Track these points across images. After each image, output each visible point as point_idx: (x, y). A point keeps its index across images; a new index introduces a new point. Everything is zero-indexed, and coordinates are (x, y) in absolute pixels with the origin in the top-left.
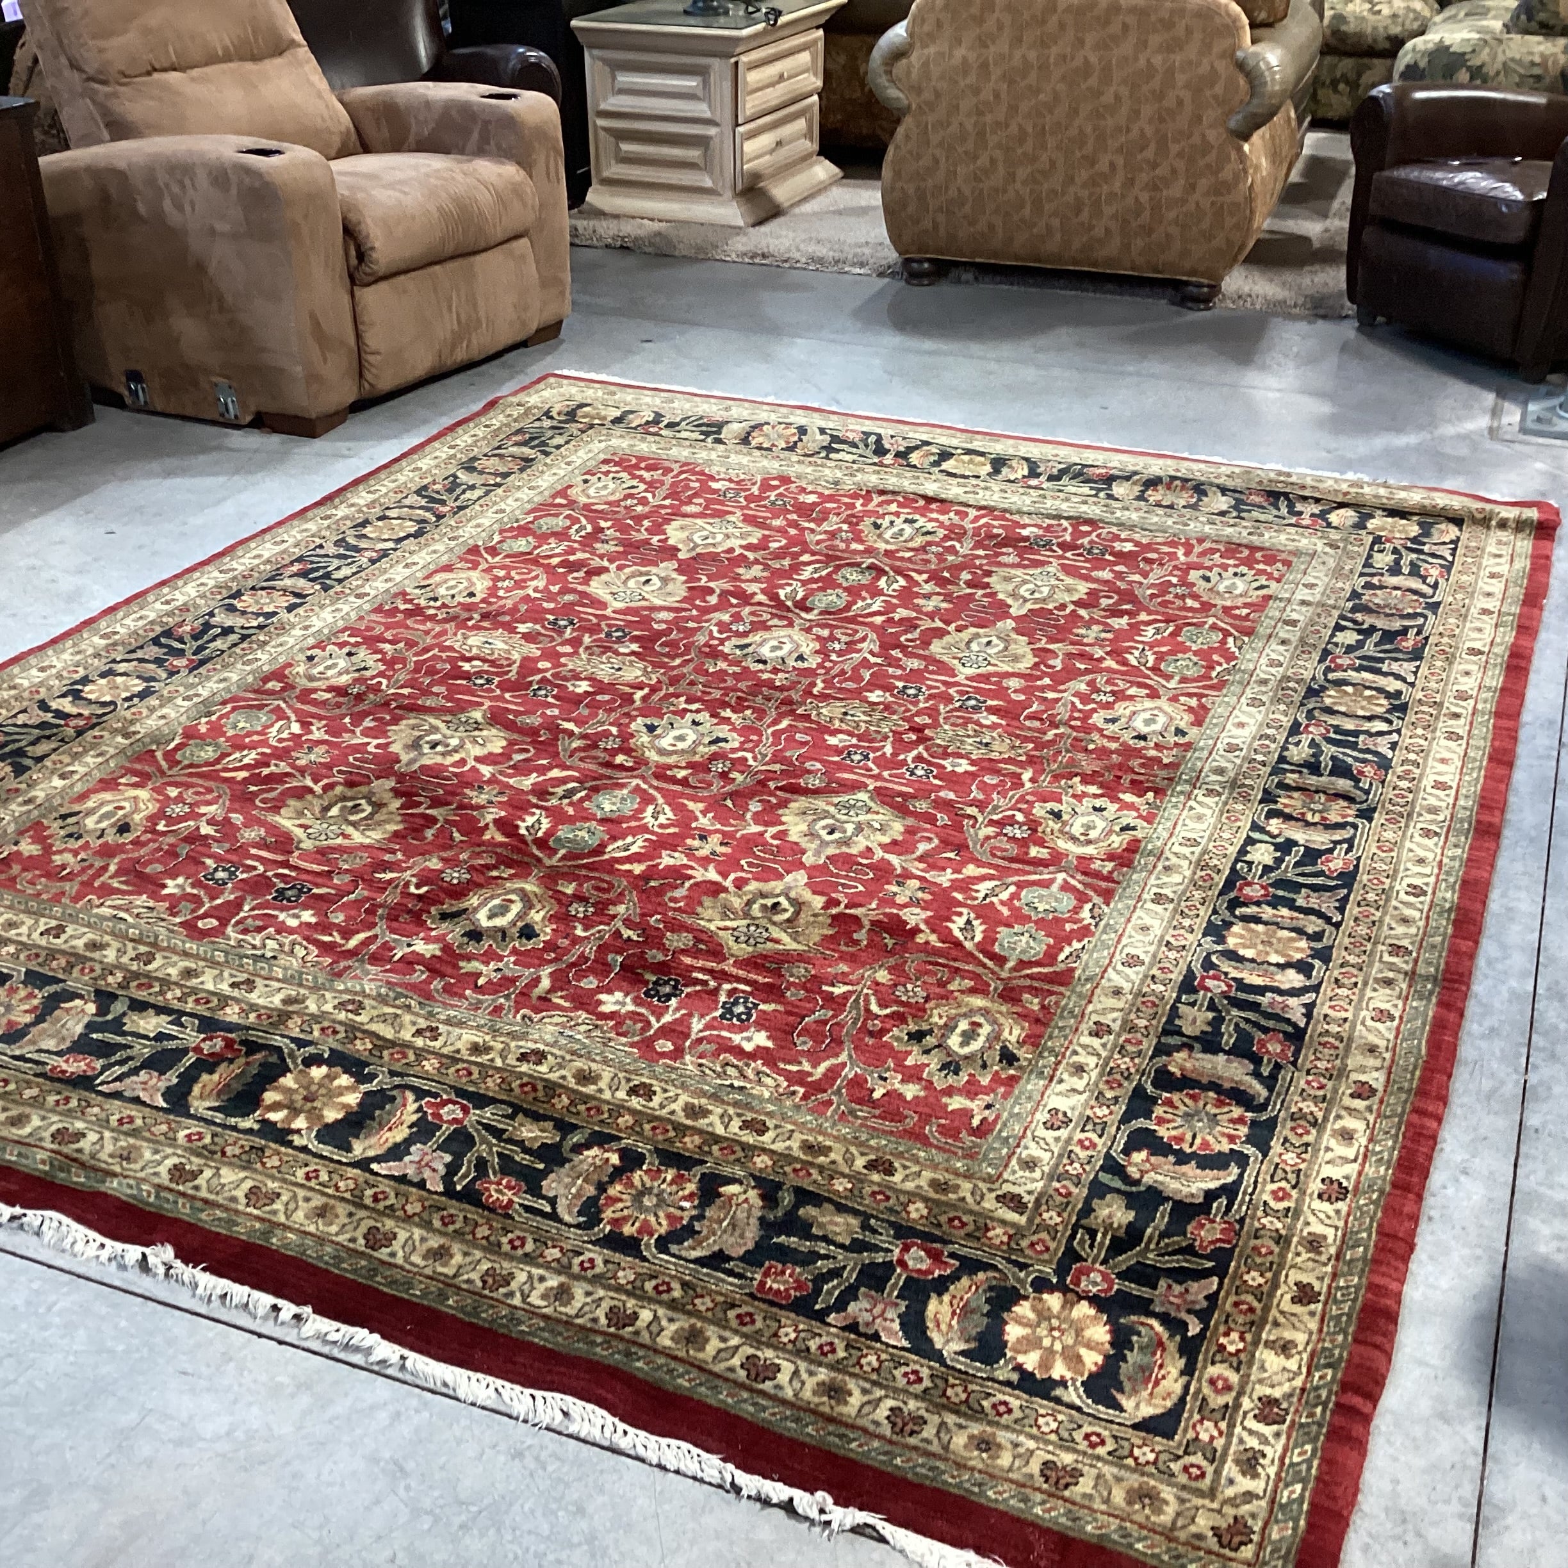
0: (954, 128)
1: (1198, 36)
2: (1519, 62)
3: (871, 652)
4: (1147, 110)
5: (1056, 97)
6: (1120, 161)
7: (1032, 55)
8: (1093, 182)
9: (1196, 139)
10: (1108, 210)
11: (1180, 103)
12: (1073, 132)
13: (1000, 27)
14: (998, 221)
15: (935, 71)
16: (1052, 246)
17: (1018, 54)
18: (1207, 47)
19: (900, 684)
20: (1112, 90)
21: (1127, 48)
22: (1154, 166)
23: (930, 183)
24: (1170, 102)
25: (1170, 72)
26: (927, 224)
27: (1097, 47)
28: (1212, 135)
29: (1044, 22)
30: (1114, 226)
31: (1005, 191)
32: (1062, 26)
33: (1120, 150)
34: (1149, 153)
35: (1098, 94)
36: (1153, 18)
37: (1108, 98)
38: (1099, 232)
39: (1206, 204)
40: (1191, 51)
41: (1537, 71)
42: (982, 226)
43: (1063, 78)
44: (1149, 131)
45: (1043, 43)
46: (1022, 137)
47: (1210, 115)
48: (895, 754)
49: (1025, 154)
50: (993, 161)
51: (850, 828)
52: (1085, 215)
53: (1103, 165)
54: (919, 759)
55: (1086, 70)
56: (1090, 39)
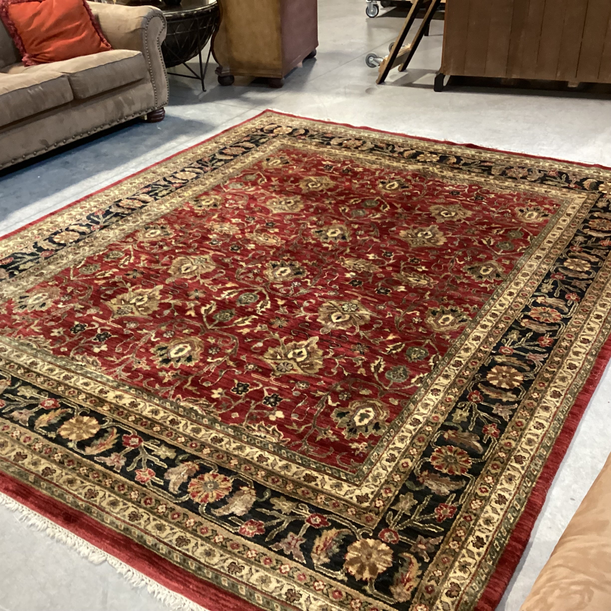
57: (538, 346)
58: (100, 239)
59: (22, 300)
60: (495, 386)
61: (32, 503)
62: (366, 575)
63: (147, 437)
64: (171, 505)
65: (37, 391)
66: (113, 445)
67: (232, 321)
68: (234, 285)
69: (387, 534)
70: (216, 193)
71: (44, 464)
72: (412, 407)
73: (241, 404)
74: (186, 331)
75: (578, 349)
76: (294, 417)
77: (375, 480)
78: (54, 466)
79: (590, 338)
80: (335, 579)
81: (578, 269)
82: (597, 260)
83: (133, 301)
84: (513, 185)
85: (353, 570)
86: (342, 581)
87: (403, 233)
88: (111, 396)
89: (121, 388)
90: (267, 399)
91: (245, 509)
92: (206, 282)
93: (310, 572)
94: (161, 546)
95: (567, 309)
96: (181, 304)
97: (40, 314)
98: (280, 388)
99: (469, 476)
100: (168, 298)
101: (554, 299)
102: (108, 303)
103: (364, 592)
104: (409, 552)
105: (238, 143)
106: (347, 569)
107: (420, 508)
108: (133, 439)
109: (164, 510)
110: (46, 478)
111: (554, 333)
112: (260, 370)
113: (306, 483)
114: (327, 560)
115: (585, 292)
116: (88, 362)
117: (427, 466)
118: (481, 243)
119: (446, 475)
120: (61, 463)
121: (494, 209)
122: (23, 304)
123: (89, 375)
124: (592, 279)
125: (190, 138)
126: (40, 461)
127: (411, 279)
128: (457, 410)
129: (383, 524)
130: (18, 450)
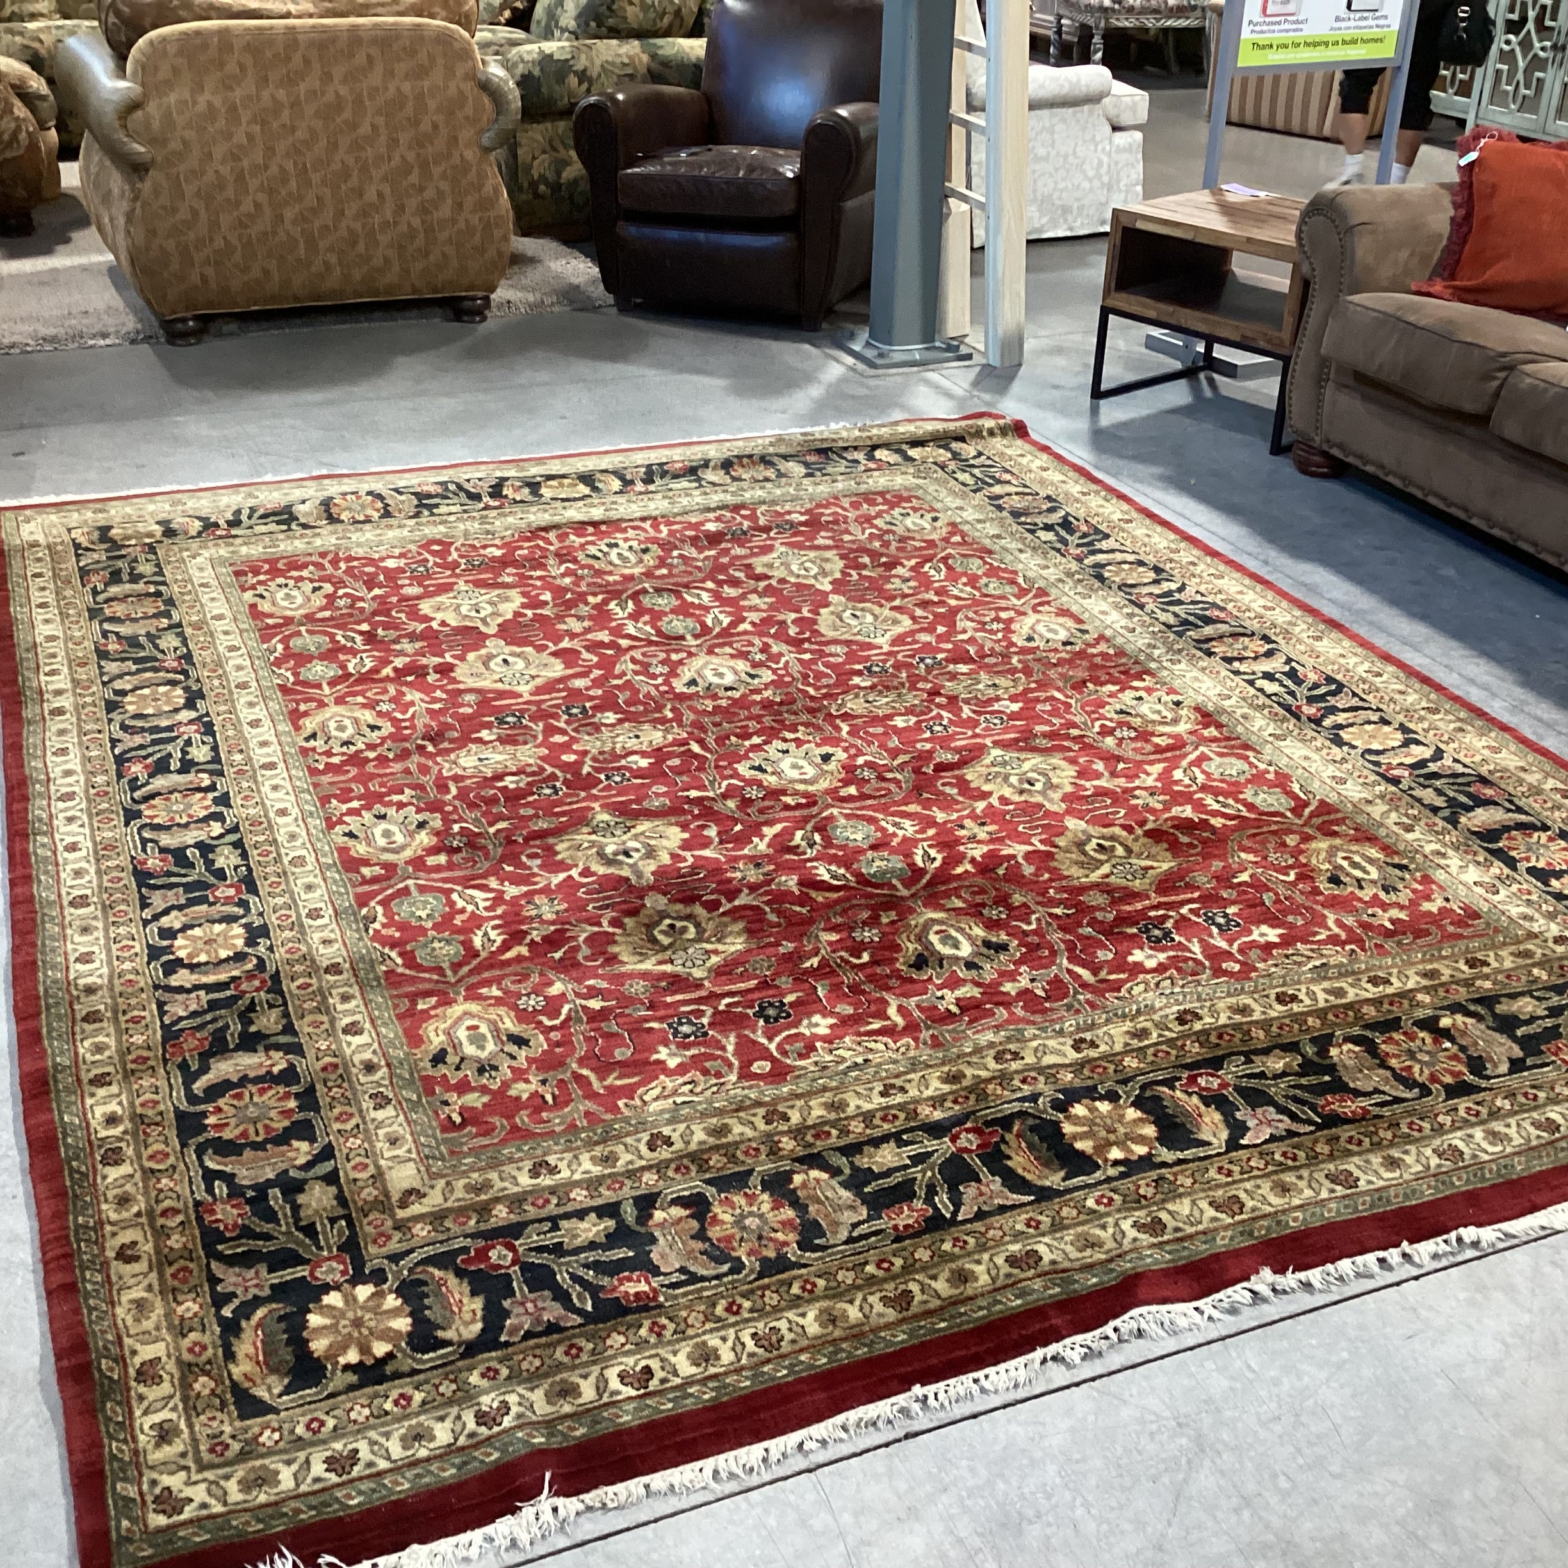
0: (210, 176)
1: (440, 61)
2: (613, 64)
4: (404, 138)
5: (313, 133)
6: (387, 190)
7: (281, 94)
8: (364, 213)
9: (456, 160)
10: (383, 239)
11: (435, 127)
12: (336, 166)
13: (242, 67)
14: (273, 265)
15: (180, 120)
16: (333, 282)
17: (266, 94)
18: (450, 72)
20: (368, 119)
21: (375, 78)
22: (421, 189)
23: (192, 235)
24: (425, 126)
25: (420, 97)
26: (195, 278)
27: (344, 81)
28: (469, 155)
29: (288, 59)
30: (392, 253)
31: (275, 233)
32: (307, 61)
33: (385, 179)
34: (414, 178)
35: (354, 126)
36: (395, 46)
37: (365, 129)
38: (378, 261)
39: (475, 220)
40: (437, 76)
41: (629, 71)
42: (255, 273)
43: (317, 113)
44: (411, 156)
45: (290, 81)
46: (284, 178)
47: (466, 134)
49: (290, 194)
50: (257, 205)
52: (361, 247)
53: (371, 195)
55: (338, 105)
56: (338, 72)
57: (145, 757)
75: (70, 780)
79: (61, 805)
82: (175, 981)
95: (146, 835)
101: (191, 842)
111: (134, 785)
115: (139, 887)
124: (146, 923)
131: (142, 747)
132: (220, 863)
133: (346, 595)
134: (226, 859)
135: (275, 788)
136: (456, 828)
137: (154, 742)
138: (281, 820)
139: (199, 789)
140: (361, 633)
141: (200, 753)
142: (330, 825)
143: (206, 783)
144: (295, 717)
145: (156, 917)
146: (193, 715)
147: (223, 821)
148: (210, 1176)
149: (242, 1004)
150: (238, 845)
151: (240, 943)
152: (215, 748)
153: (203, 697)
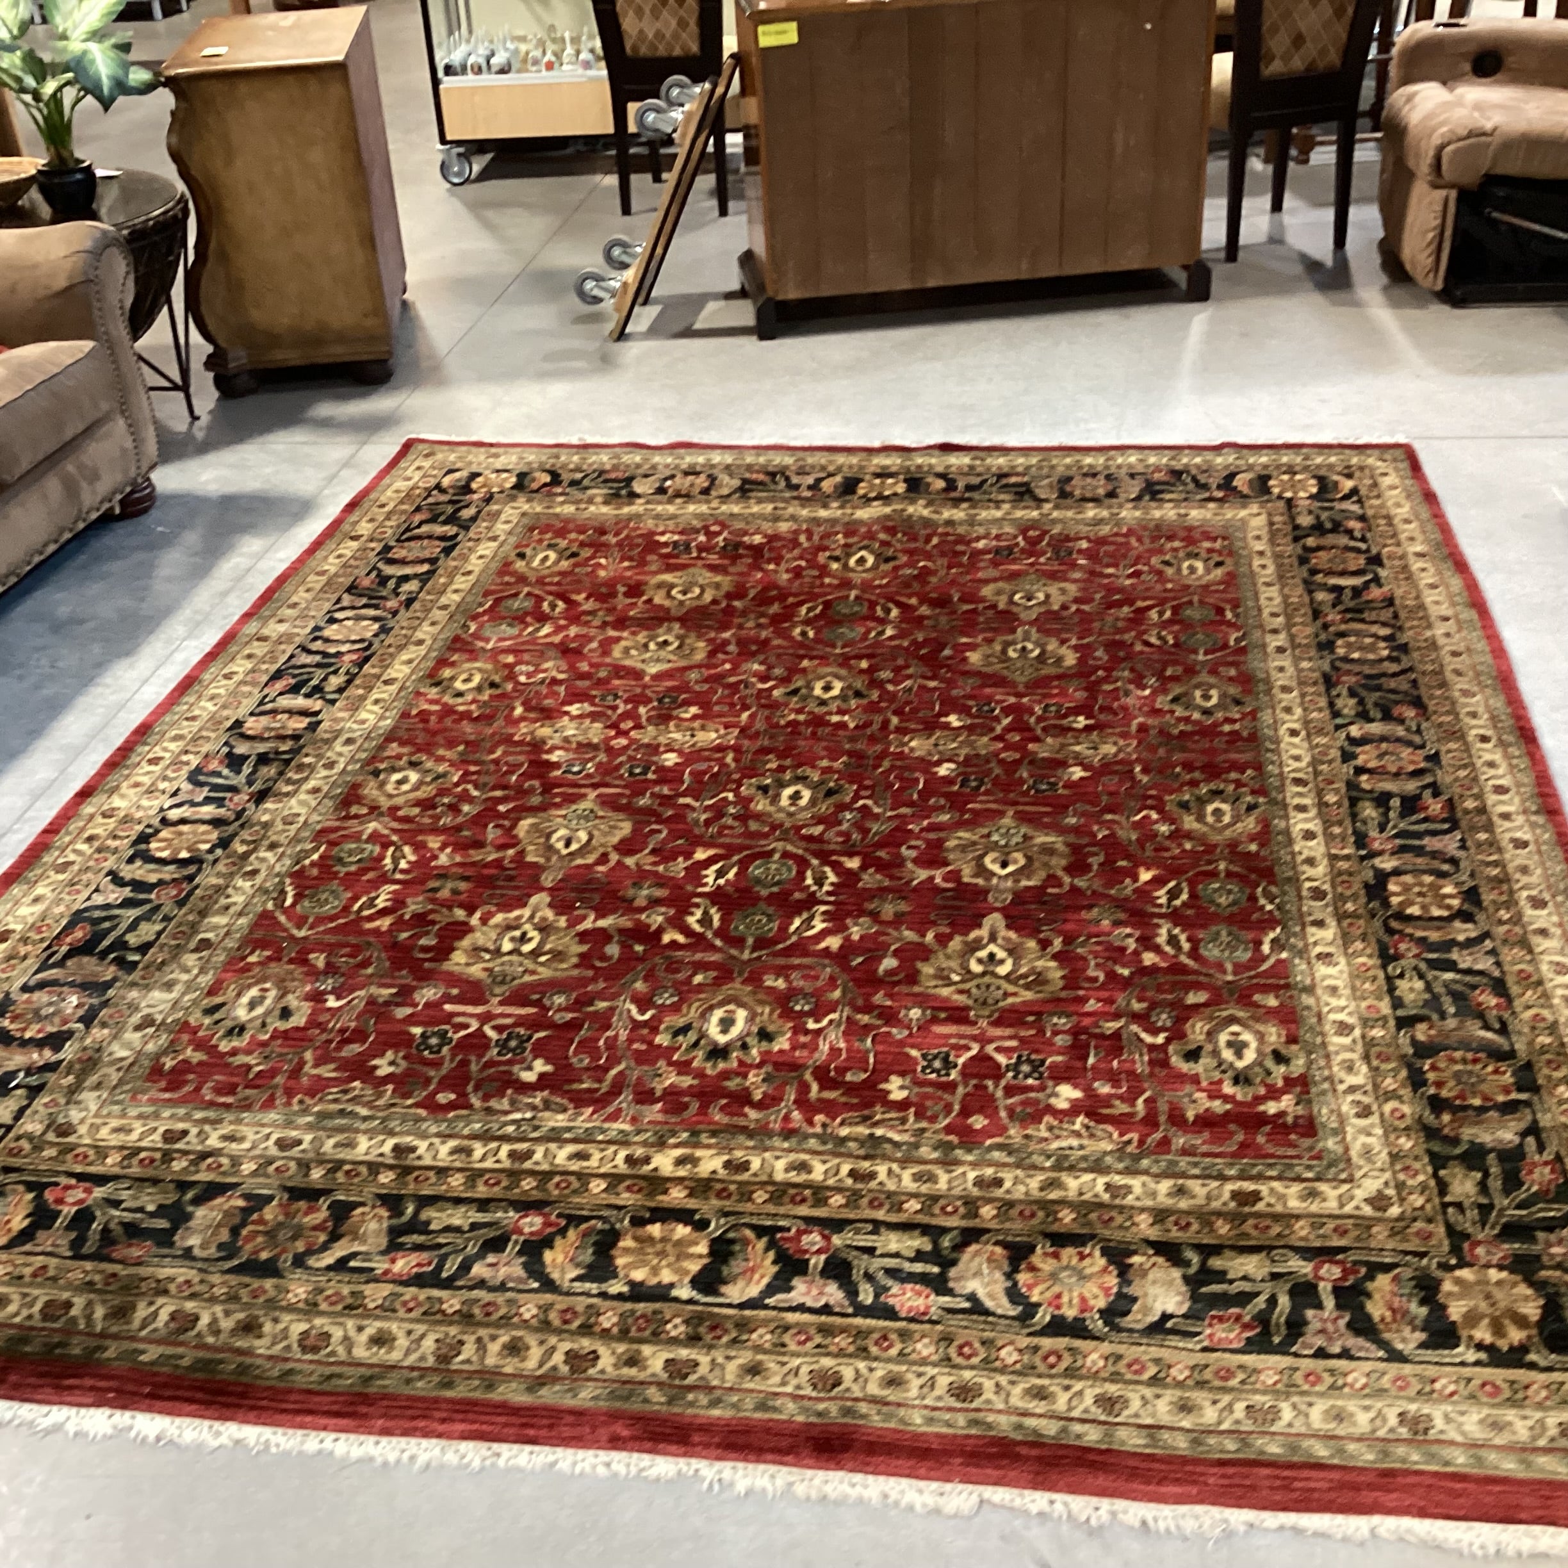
3: (693, 809)
19: (650, 776)
48: (636, 708)
51: (652, 646)
54: (615, 708)
57: (1425, 820)
58: (279, 826)
59: (217, 1016)
60: (1419, 918)
61: (707, 1446)
62: (1516, 1335)
63: (837, 1225)
64: (1024, 1342)
65: (474, 1206)
66: (775, 1262)
67: (783, 929)
68: (711, 852)
69: (1480, 1251)
70: (466, 656)
71: (656, 1359)
72: (1307, 1000)
73: (967, 1095)
74: (698, 979)
76: (1104, 1089)
77: (1370, 1160)
78: (684, 1353)
80: (1463, 1364)
81: (1371, 656)
83: (507, 946)
84: (1105, 513)
85: (1483, 1334)
86: (1478, 1363)
87: (974, 657)
88: (664, 1162)
89: (672, 1141)
90: (1016, 1068)
91: (1179, 1298)
92: (642, 859)
93: (1407, 1369)
94: (1077, 1428)
96: (629, 925)
97: (299, 1035)
98: (1022, 1040)
99: (1523, 1096)
100: (584, 918)
102: (447, 966)
103: (1532, 1366)
104: (1544, 1267)
105: (408, 530)
106: (1471, 1338)
107: (1495, 1184)
108: (805, 1239)
109: (1015, 1356)
110: (687, 1382)
112: (943, 1015)
113: (1247, 1209)
114: (1421, 1336)
116: (534, 1108)
117: (1437, 1104)
118: (1147, 644)
119: (1482, 1110)
120: (693, 1339)
121: (1111, 570)
122: (229, 1024)
123: (567, 1135)
125: (272, 539)
126: (639, 1352)
127: (1077, 748)
128: (1398, 982)
129: (1457, 1237)
130: (566, 1346)
131: (1434, 833)
132: (1352, 702)
133: (1155, 1032)
134: (1347, 705)
135: (1297, 758)
136: (1147, 692)
137: (1419, 835)
138: (1296, 726)
139: (1369, 771)
140: (1157, 949)
141: (1369, 811)
142: (1253, 714)
143: (1364, 777)
144: (1264, 835)
145: (1403, 672)
146: (1377, 862)
147: (1348, 737)
148: (1363, 539)
149: (1339, 608)
150: (1336, 714)
151: (1340, 642)
152: (1354, 816)
153: (1367, 886)
